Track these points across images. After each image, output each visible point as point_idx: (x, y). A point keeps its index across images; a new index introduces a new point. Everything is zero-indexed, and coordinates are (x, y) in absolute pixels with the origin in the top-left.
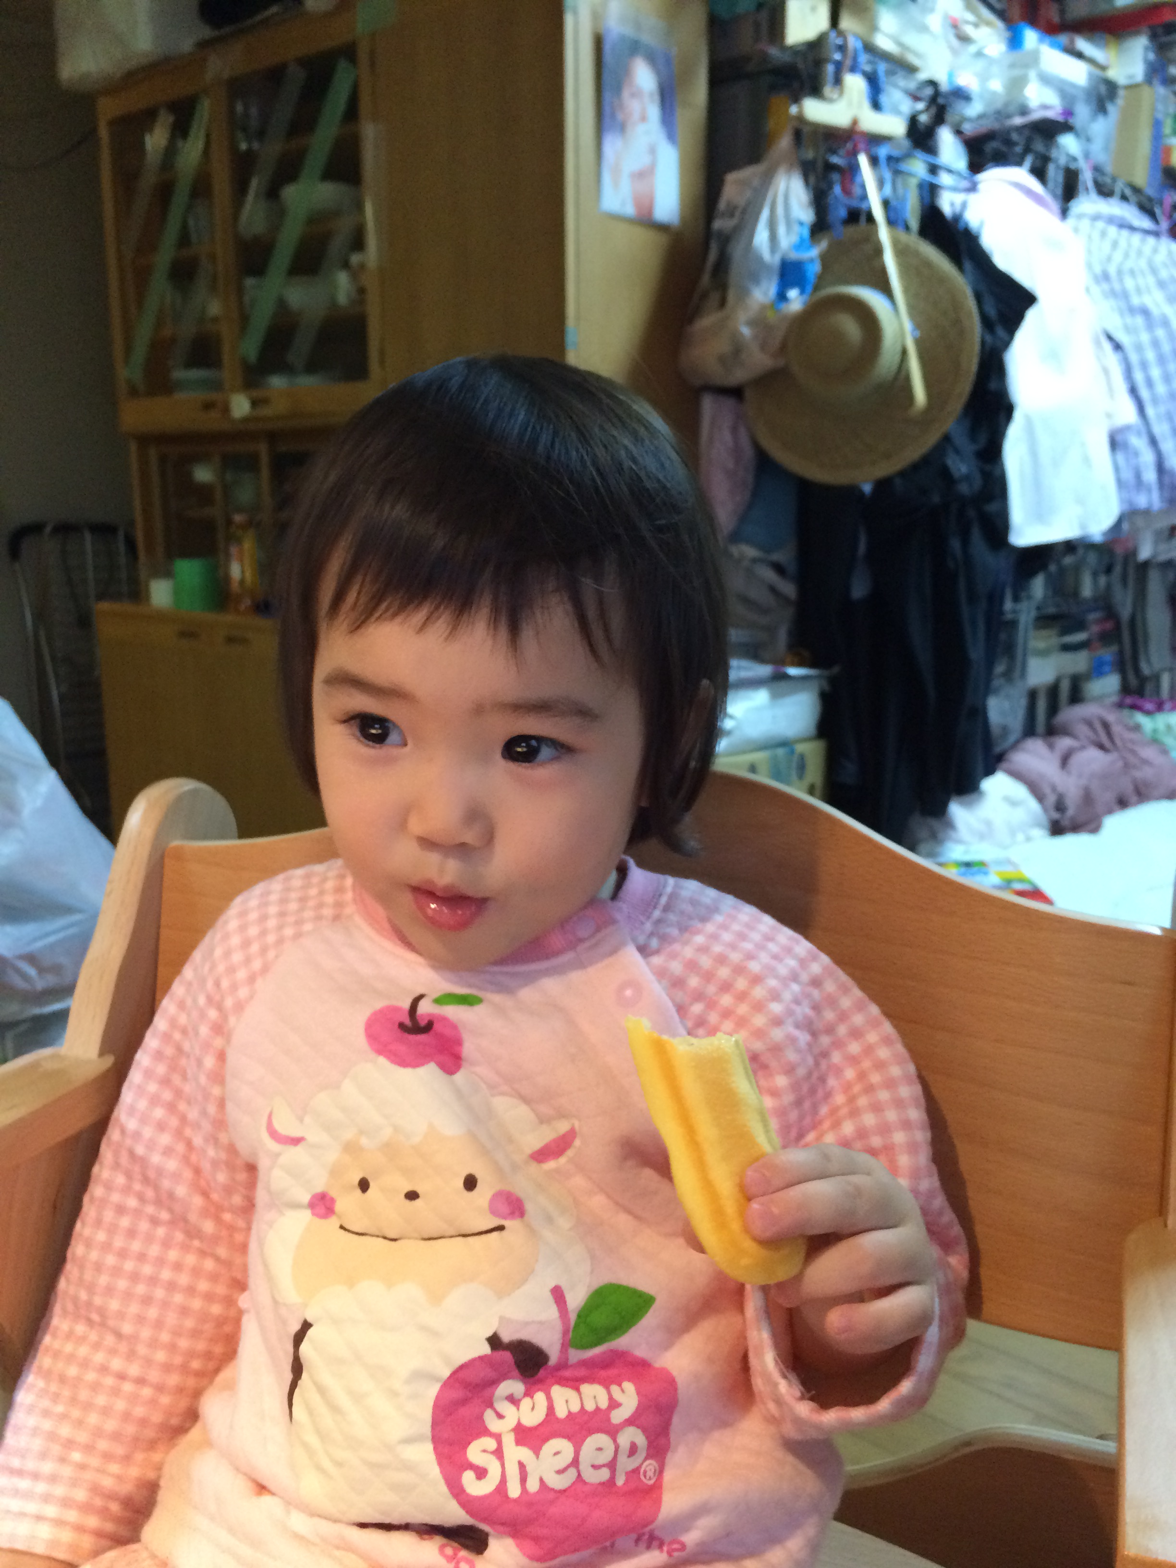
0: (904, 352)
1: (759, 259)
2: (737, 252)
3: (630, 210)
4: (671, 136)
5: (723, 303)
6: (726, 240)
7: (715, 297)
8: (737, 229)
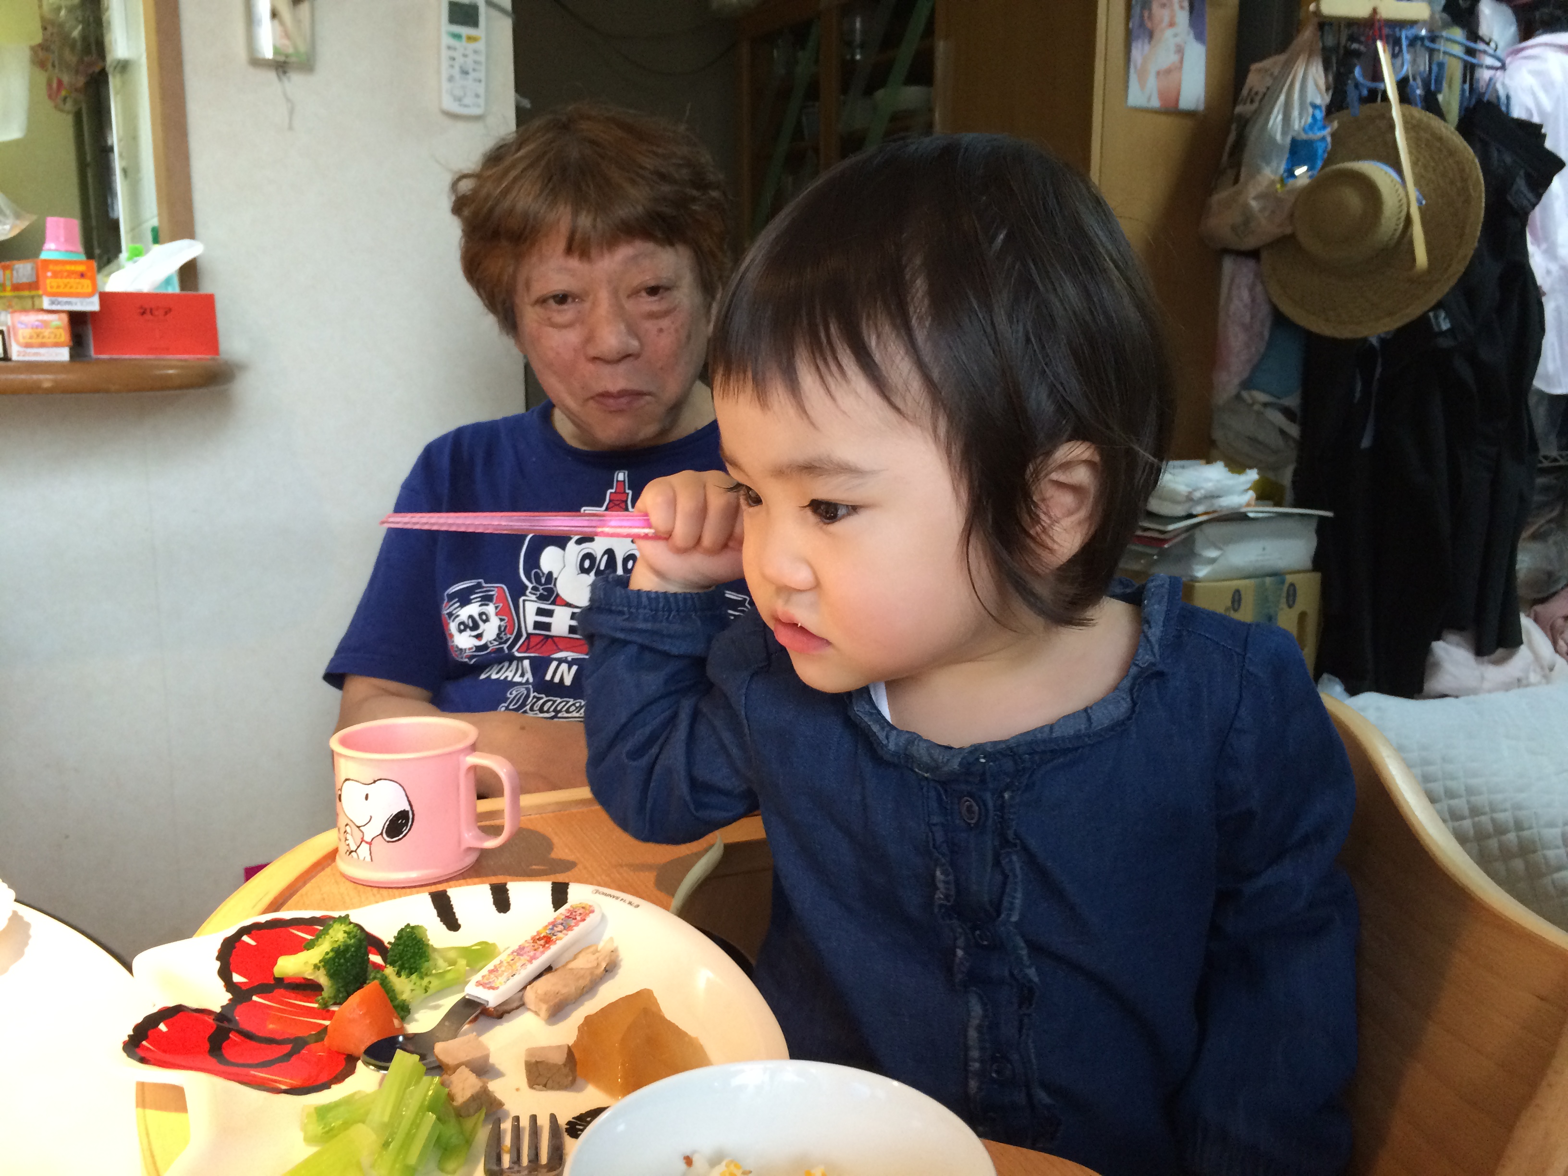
0: (1408, 220)
1: (1272, 140)
2: (1253, 134)
3: (1156, 103)
4: (1199, 36)
5: (1236, 181)
6: (1244, 123)
7: (1231, 174)
8: (1257, 112)
